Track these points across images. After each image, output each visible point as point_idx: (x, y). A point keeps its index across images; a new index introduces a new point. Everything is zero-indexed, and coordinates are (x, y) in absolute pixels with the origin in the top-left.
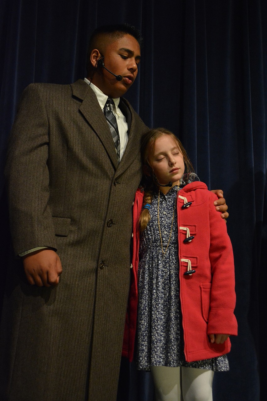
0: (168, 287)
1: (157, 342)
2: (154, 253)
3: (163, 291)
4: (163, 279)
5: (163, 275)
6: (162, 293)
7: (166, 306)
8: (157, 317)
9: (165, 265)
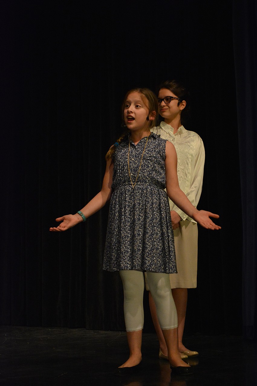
0: (133, 214)
1: (125, 253)
2: (123, 190)
3: (130, 217)
4: (130, 208)
5: (129, 205)
6: (129, 218)
7: (132, 227)
8: (124, 235)
9: (131, 198)
